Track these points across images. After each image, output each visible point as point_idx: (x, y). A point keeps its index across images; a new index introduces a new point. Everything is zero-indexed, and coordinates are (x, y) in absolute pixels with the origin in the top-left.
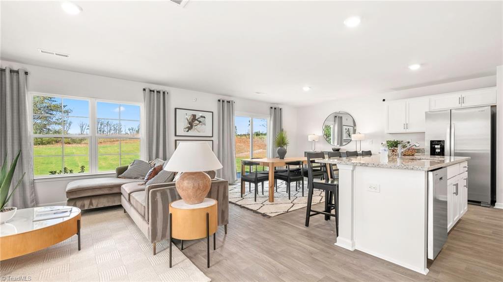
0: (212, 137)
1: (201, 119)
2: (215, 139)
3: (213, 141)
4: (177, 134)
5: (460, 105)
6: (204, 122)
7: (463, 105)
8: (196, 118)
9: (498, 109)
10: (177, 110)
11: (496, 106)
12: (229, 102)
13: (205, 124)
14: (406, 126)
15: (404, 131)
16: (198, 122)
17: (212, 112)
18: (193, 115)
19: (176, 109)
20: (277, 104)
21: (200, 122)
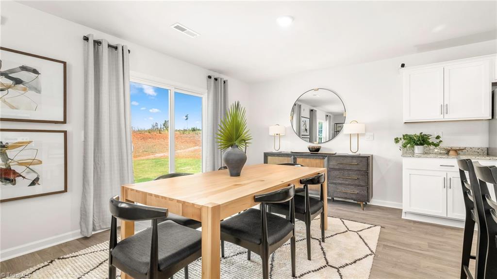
0: (65, 122)
1: (22, 75)
2: (73, 127)
3: (65, 132)
6: (33, 84)
13: (38, 90)
14: (444, 109)
16: (10, 82)
17: (65, 63)
20: (220, 73)
21: (18, 82)
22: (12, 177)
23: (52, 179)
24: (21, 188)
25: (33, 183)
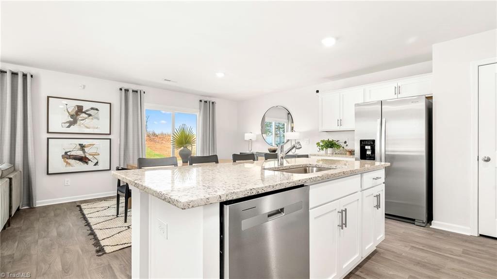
0: (110, 134)
1: (91, 112)
2: (114, 137)
3: (110, 139)
4: (50, 131)
5: (396, 96)
6: (96, 116)
7: (399, 96)
8: (83, 111)
9: (434, 100)
10: (50, 98)
11: (432, 97)
12: (135, 92)
13: (98, 119)
14: (340, 122)
15: (338, 128)
16: (87, 116)
17: (110, 103)
18: (77, 106)
19: (48, 97)
20: (210, 97)
21: (90, 115)
22: (87, 161)
23: (104, 164)
24: (90, 166)
25: (95, 165)
